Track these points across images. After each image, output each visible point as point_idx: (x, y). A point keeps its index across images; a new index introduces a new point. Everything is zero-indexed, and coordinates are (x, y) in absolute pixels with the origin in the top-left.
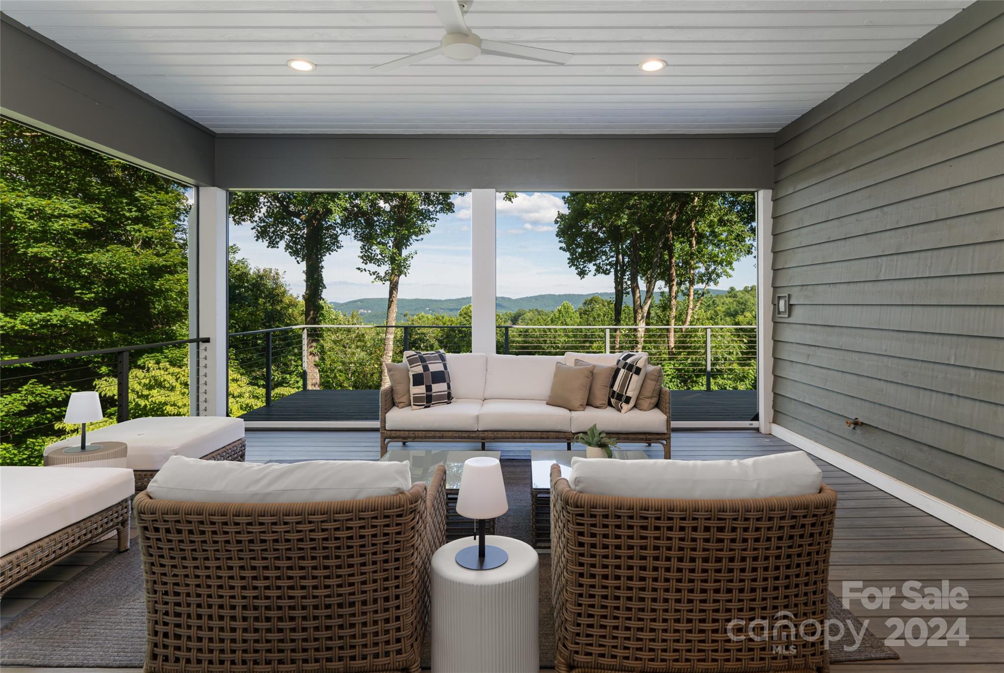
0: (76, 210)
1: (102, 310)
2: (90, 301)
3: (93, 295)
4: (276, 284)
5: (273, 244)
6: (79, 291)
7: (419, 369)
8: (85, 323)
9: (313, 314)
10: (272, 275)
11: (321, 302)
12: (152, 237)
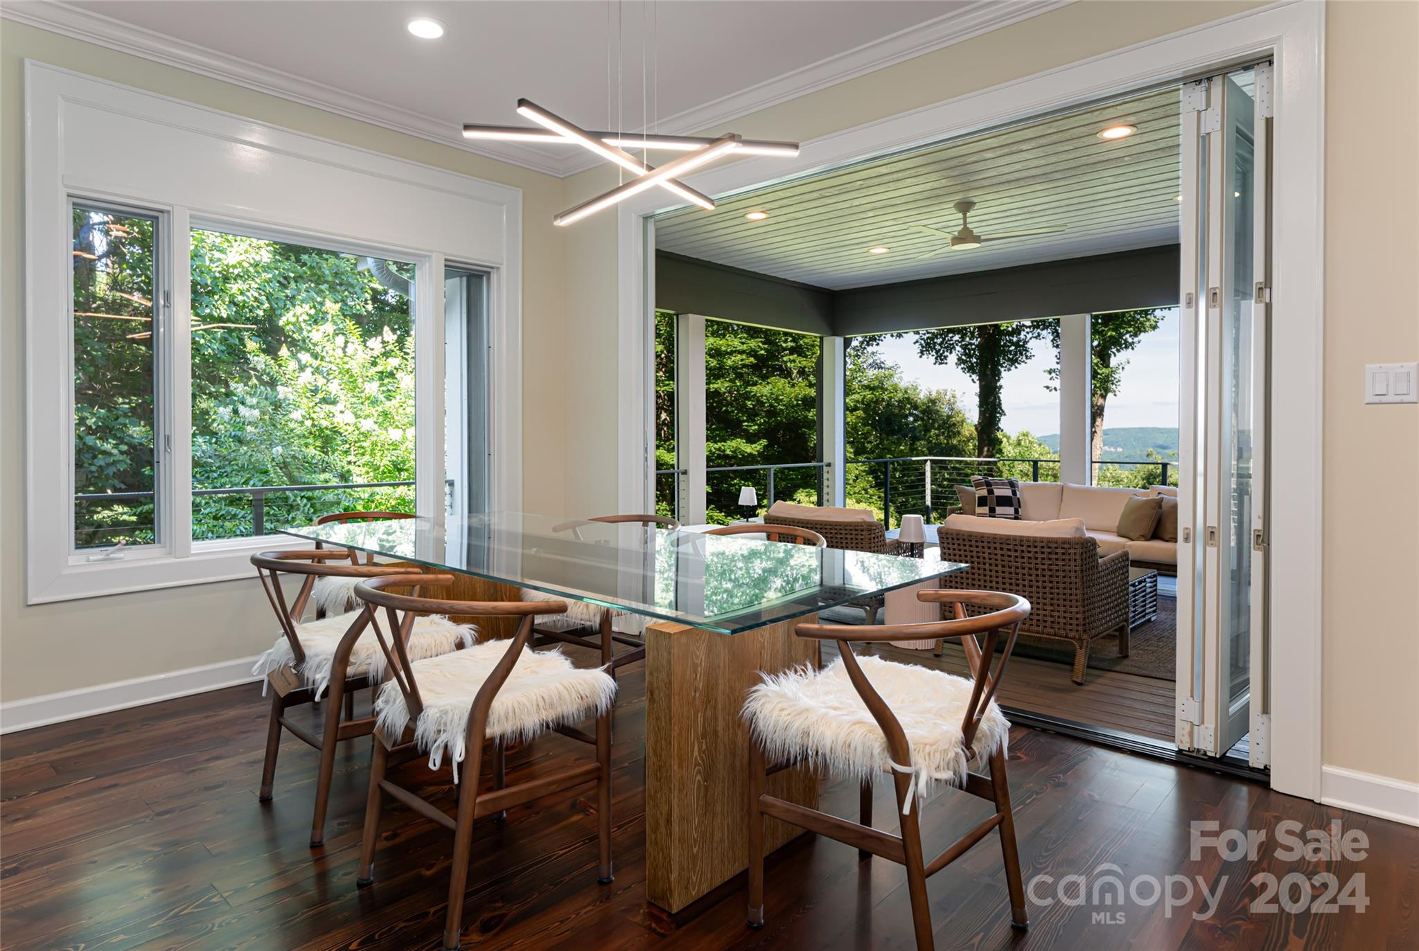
0: (745, 346)
1: (764, 442)
2: (755, 434)
3: (756, 427)
4: (952, 409)
5: (941, 359)
6: (746, 424)
7: (984, 492)
8: (751, 454)
9: (988, 450)
10: (947, 397)
11: (999, 435)
12: (805, 367)
